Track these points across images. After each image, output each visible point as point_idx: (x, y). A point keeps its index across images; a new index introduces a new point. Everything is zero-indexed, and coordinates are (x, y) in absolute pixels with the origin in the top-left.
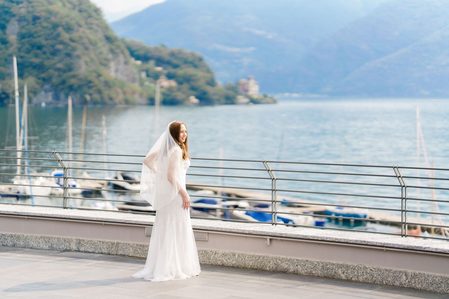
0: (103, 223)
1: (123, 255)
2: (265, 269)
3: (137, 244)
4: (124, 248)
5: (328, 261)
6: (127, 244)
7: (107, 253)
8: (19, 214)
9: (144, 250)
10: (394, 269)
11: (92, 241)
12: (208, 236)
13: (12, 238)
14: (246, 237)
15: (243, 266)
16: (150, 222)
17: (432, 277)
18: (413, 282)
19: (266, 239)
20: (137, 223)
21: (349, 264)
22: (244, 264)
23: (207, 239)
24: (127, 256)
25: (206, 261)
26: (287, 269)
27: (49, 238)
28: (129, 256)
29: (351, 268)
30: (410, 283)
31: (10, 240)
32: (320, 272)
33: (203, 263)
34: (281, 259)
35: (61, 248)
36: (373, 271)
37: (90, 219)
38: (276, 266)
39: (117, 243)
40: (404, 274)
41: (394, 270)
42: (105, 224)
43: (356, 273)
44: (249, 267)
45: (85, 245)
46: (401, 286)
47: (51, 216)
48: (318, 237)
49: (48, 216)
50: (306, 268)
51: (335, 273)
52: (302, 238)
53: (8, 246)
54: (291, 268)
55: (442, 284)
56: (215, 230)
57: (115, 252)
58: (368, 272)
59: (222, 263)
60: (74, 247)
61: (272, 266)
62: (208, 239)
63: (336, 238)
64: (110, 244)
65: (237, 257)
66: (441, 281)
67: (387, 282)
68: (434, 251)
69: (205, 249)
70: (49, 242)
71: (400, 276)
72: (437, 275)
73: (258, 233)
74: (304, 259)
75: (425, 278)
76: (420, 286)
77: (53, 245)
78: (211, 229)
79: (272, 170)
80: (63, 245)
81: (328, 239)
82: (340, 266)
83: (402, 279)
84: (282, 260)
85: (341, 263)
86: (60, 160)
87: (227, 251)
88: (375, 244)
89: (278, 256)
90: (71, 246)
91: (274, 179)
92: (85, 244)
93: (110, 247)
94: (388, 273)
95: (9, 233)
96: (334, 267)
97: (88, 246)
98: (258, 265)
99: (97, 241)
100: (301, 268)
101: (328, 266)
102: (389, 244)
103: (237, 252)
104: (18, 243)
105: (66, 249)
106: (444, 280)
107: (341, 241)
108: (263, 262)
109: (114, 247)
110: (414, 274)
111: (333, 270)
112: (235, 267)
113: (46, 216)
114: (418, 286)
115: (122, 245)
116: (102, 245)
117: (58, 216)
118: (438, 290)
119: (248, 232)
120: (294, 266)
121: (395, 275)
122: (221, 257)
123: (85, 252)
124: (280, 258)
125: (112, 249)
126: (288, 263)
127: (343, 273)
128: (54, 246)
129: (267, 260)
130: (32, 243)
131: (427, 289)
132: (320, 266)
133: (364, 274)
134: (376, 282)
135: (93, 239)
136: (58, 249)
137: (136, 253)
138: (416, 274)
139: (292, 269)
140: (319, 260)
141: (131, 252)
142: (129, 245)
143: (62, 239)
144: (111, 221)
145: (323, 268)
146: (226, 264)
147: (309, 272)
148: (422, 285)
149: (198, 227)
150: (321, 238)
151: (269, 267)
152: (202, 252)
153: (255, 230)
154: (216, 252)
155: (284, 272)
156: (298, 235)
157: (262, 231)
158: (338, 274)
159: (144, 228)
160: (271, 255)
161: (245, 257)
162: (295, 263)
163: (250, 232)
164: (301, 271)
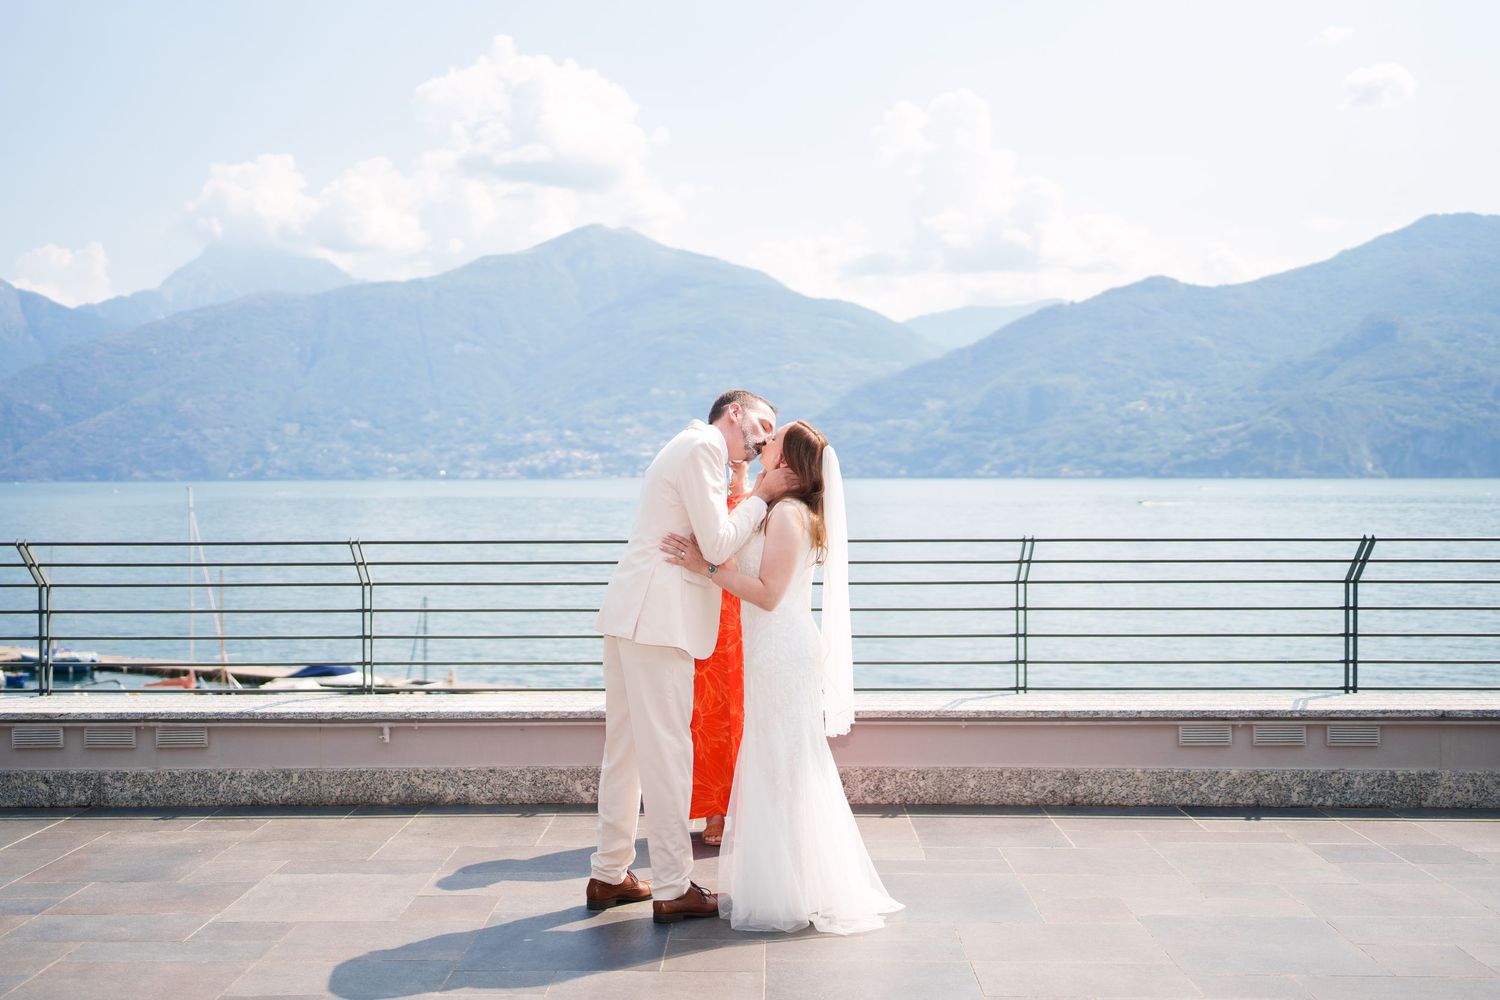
2: (379, 802)
5: (546, 766)
9: (10, 788)
12: (208, 735)
14: (320, 728)
15: (314, 799)
16: (27, 714)
19: (381, 729)
22: (318, 796)
23: (206, 742)
25: (203, 799)
26: (437, 796)
32: (527, 795)
33: (196, 804)
34: (422, 773)
38: (409, 791)
44: (333, 800)
50: (491, 788)
51: (567, 791)
54: (448, 791)
59: (251, 800)
61: (397, 792)
62: (209, 743)
63: (571, 710)
65: (295, 779)
69: (196, 768)
73: (360, 718)
74: (484, 765)
78: (219, 717)
81: (550, 716)
82: (578, 775)
84: (424, 776)
85: (579, 765)
87: (266, 769)
89: (412, 767)
91: (368, 584)
96: (564, 777)
98: (358, 795)
100: (476, 790)
101: (548, 778)
103: (296, 767)
107: (583, 716)
108: (372, 786)
111: (561, 786)
112: (292, 805)
119: (328, 717)
120: (458, 786)
122: (250, 784)
124: (418, 771)
126: (440, 781)
127: (587, 790)
129: (383, 779)
132: (528, 778)
139: (452, 793)
140: (523, 766)
145: (535, 784)
146: (266, 801)
147: (498, 797)
149: (182, 714)
150: (532, 714)
151: (389, 796)
152: (193, 777)
153: (349, 710)
154: (233, 774)
155: (432, 805)
156: (471, 713)
157: (370, 711)
158: (573, 793)
159: (10, 728)
160: (392, 766)
161: (321, 779)
162: (460, 779)
163: (336, 716)
164: (476, 797)
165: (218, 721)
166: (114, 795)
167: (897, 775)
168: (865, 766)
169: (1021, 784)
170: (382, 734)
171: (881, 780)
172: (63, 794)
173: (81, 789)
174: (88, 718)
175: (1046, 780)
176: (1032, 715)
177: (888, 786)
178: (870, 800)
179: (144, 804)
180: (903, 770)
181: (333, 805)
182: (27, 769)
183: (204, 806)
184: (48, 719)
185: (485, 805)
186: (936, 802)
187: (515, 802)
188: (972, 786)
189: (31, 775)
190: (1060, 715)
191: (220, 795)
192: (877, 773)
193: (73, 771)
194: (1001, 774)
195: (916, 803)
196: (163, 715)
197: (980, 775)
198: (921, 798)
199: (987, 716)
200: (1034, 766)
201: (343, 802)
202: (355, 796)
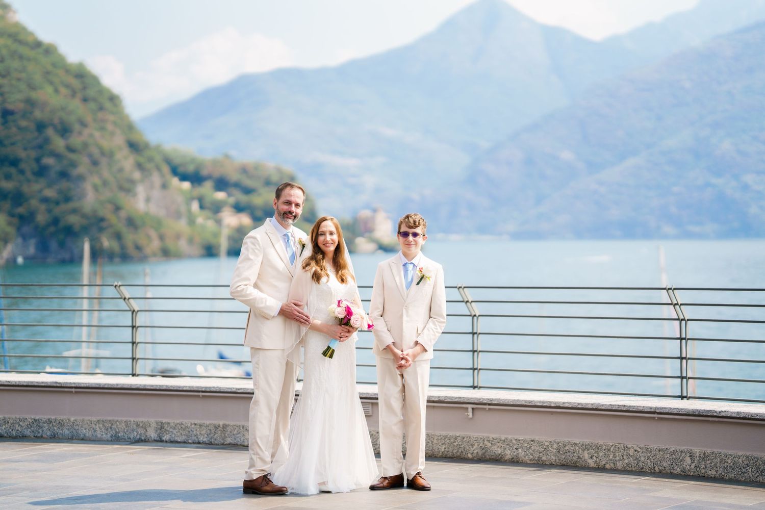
0: (201, 394)
1: (234, 445)
2: (466, 456)
4: (235, 432)
5: (566, 440)
6: (240, 426)
7: (207, 442)
8: (63, 385)
10: (672, 448)
11: (182, 424)
12: (372, 407)
13: (51, 425)
14: (434, 407)
17: (732, 458)
18: (702, 467)
19: (467, 408)
21: (601, 442)
22: (432, 450)
23: (370, 412)
24: (240, 445)
26: (500, 456)
27: (112, 423)
29: (604, 448)
30: (698, 469)
31: (47, 428)
32: (554, 458)
34: (492, 439)
35: (131, 437)
36: (639, 452)
37: (178, 389)
38: (484, 451)
39: (223, 426)
40: (688, 455)
41: (671, 450)
42: (203, 396)
43: (611, 457)
44: (440, 454)
45: (171, 432)
46: (683, 473)
47: (115, 387)
48: (550, 402)
49: (110, 386)
50: (532, 452)
51: (579, 457)
52: (524, 404)
53: (44, 438)
54: (507, 453)
55: (748, 468)
57: (221, 440)
58: (631, 454)
60: (152, 434)
61: (476, 451)
62: (373, 413)
63: (579, 402)
64: (211, 427)
66: (746, 463)
67: (661, 468)
68: (735, 415)
70: (111, 428)
71: (681, 458)
72: (740, 453)
73: (454, 401)
74: (528, 437)
75: (722, 460)
76: (713, 472)
77: (119, 433)
79: (472, 302)
80: (135, 432)
81: (566, 405)
82: (586, 447)
83: (685, 463)
84: (492, 442)
85: (587, 441)
86: (127, 297)
88: (641, 409)
89: (486, 435)
90: (148, 434)
91: (475, 316)
92: (171, 430)
93: (213, 432)
94: (662, 454)
95: (45, 417)
96: (577, 448)
97: (177, 432)
98: (455, 451)
99: (191, 424)
100: (524, 453)
101: (567, 448)
102: (663, 408)
104: (61, 432)
105: (140, 438)
106: (752, 461)
107: (587, 407)
108: (462, 446)
109: (219, 432)
110: (704, 454)
111: (575, 454)
113: (106, 386)
114: (710, 472)
115: (232, 429)
116: (198, 430)
117: (126, 387)
119: (436, 399)
120: (512, 449)
121: (674, 456)
123: (171, 442)
124: (489, 438)
125: (216, 436)
126: (502, 446)
127: (591, 458)
128: (120, 435)
129: (468, 442)
130: (84, 432)
131: (724, 477)
132: (554, 447)
133: (625, 457)
134: (644, 470)
135: (184, 421)
136: (127, 440)
138: (707, 454)
139: (508, 454)
140: (552, 439)
142: (243, 427)
143: (133, 423)
144: (214, 390)
145: (559, 452)
147: (536, 459)
148: (717, 471)
150: (555, 403)
151: (472, 454)
153: (448, 395)
155: (497, 460)
156: (518, 400)
157: (460, 396)
158: (583, 459)
160: (475, 435)
161: (433, 439)
162: (514, 445)
163: (441, 399)
164: (523, 457)
170: (467, 412)
185: (529, 463)
187: (547, 462)
201: (446, 455)
202: (452, 452)
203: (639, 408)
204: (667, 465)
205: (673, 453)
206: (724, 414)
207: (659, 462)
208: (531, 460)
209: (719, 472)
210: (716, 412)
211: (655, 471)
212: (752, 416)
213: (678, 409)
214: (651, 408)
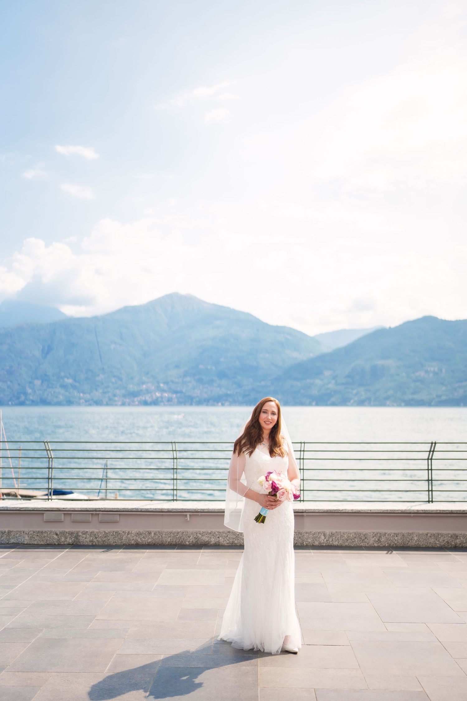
1: (17, 543)
2: (185, 544)
3: (34, 530)
4: (17, 536)
6: (20, 531)
9: (43, 536)
10: (314, 531)
12: (119, 517)
14: (162, 515)
15: (160, 542)
16: (50, 508)
17: (347, 534)
18: (330, 541)
19: (186, 515)
20: (36, 509)
22: (161, 541)
23: (118, 520)
24: (21, 543)
25: (117, 542)
26: (208, 542)
28: (24, 544)
30: (328, 542)
33: (114, 544)
34: (202, 533)
38: (197, 540)
39: (8, 532)
40: (323, 534)
41: (313, 532)
44: (167, 543)
46: (320, 545)
54: (212, 540)
55: (355, 539)
56: (129, 510)
57: (6, 541)
59: (135, 543)
61: (192, 540)
65: (153, 534)
66: (354, 536)
67: (307, 543)
68: (350, 511)
69: (116, 530)
71: (319, 537)
72: (351, 531)
73: (178, 511)
75: (341, 536)
78: (124, 510)
83: (321, 539)
84: (202, 534)
87: (142, 530)
88: (297, 510)
89: (198, 530)
93: (0, 536)
94: (308, 535)
98: (177, 541)
100: (223, 539)
102: (310, 510)
103: (152, 530)
106: (358, 535)
108: (183, 538)
109: (5, 536)
110: (332, 533)
112: (151, 545)
114: (335, 543)
115: (15, 533)
118: (352, 544)
119: (166, 510)
120: (216, 538)
121: (314, 536)
122: (135, 536)
124: (200, 532)
125: (2, 538)
126: (209, 536)
129: (186, 535)
131: (343, 545)
137: (32, 541)
138: (333, 533)
139: (213, 541)
141: (26, 540)
142: (23, 532)
144: (3, 509)
146: (141, 543)
147: (231, 542)
148: (338, 542)
149: (110, 508)
151: (189, 542)
152: (113, 533)
153: (174, 508)
154: (129, 532)
155: (206, 545)
156: (221, 509)
157: (182, 508)
159: (43, 514)
160: (190, 530)
161: (163, 534)
162: (217, 535)
163: (169, 510)
164: (223, 542)
165: (123, 511)
166: (83, 540)
167: (387, 535)
168: (374, 531)
169: (435, 539)
170: (187, 517)
171: (380, 537)
172: (63, 539)
173: (70, 538)
174: (74, 510)
175: (445, 537)
176: (439, 511)
177: (383, 539)
178: (376, 545)
179: (94, 544)
180: (389, 533)
181: (167, 545)
182: (49, 529)
183: (117, 545)
184: (58, 510)
185: (227, 546)
186: (402, 545)
187: (238, 544)
188: (416, 539)
189: (51, 532)
190: (450, 512)
191: (123, 541)
192: (379, 534)
193: (67, 530)
194: (427, 535)
195: (394, 546)
196: (102, 509)
197: (419, 535)
198: (396, 544)
199: (421, 512)
200: (440, 532)
201: (171, 544)
202: (175, 542)
203: (296, 510)
204: (311, 541)
205: (314, 534)
206: (344, 511)
207: (306, 540)
208: (227, 543)
209: (340, 543)
210: (340, 510)
211: (304, 544)
212: (359, 511)
213: (318, 510)
214: (303, 510)
